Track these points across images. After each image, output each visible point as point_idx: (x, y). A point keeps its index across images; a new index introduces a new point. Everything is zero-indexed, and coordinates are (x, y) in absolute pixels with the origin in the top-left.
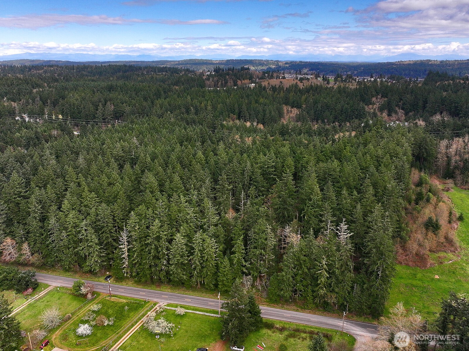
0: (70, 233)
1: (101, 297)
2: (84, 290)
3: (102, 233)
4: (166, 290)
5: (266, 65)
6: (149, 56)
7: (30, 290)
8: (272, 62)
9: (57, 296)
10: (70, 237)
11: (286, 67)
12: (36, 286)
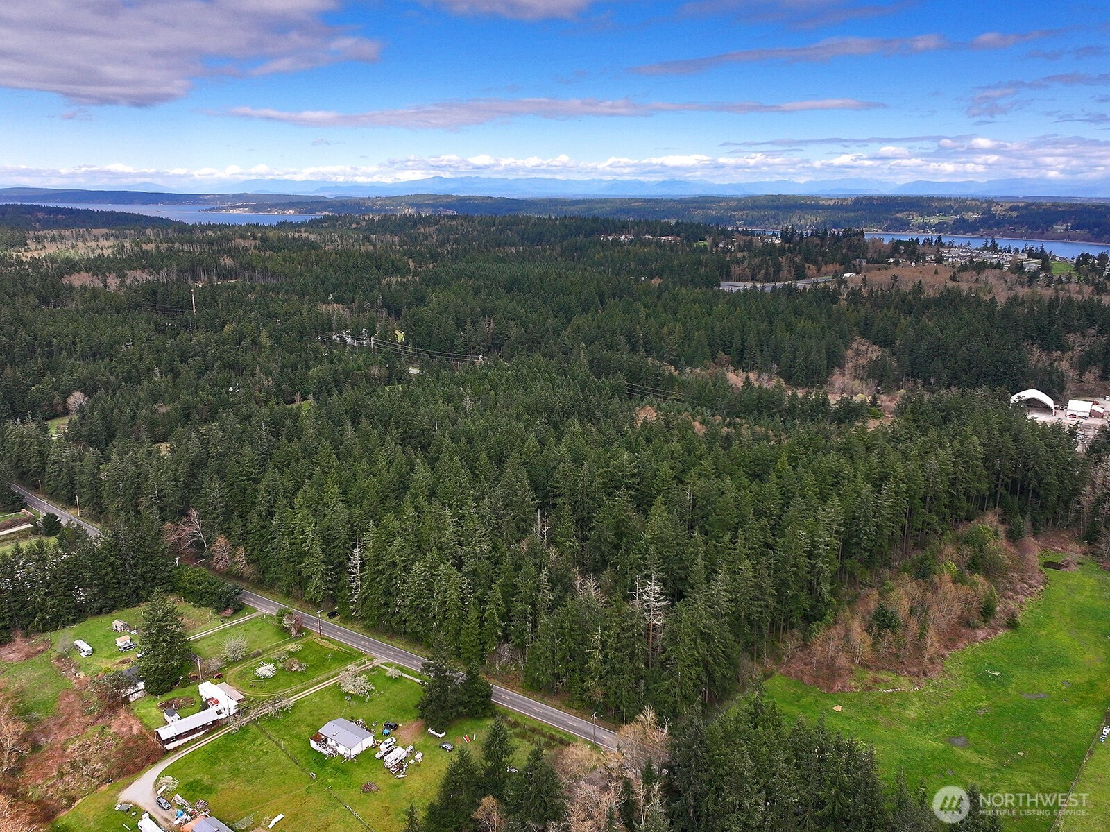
0: (294, 541)
1: (310, 637)
2: (287, 622)
3: (334, 547)
4: (398, 645)
5: (956, 212)
6: (685, 183)
7: (230, 611)
8: (974, 203)
9: (259, 625)
10: (293, 547)
11: (1010, 217)
12: (239, 609)
